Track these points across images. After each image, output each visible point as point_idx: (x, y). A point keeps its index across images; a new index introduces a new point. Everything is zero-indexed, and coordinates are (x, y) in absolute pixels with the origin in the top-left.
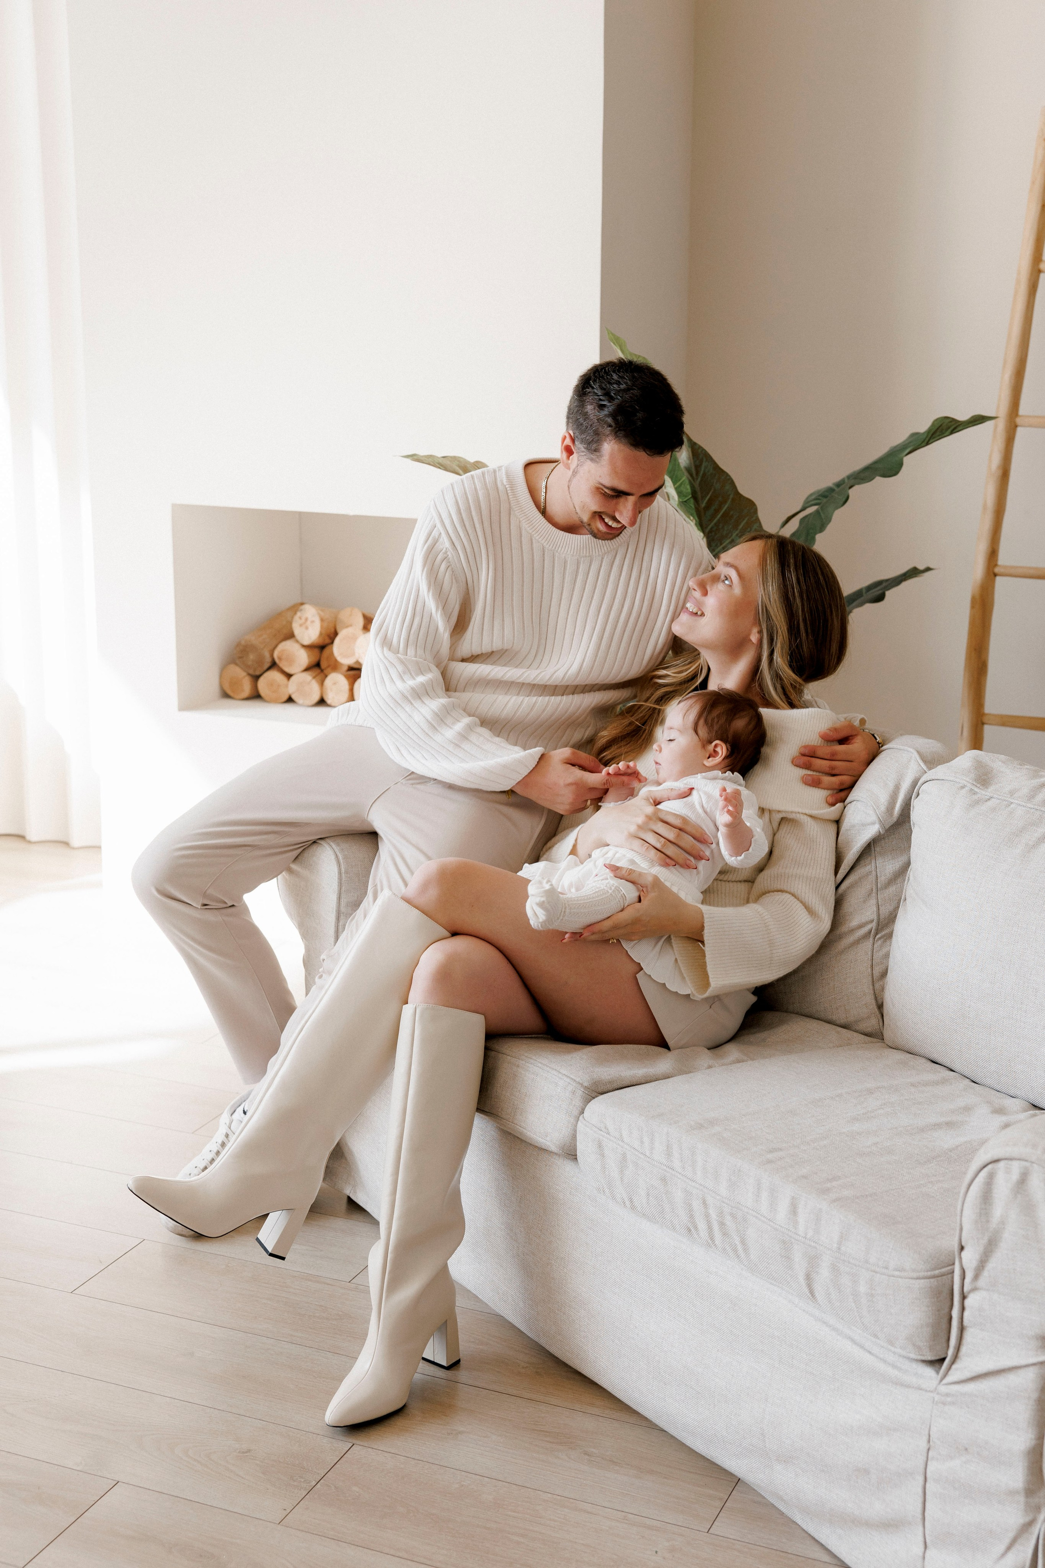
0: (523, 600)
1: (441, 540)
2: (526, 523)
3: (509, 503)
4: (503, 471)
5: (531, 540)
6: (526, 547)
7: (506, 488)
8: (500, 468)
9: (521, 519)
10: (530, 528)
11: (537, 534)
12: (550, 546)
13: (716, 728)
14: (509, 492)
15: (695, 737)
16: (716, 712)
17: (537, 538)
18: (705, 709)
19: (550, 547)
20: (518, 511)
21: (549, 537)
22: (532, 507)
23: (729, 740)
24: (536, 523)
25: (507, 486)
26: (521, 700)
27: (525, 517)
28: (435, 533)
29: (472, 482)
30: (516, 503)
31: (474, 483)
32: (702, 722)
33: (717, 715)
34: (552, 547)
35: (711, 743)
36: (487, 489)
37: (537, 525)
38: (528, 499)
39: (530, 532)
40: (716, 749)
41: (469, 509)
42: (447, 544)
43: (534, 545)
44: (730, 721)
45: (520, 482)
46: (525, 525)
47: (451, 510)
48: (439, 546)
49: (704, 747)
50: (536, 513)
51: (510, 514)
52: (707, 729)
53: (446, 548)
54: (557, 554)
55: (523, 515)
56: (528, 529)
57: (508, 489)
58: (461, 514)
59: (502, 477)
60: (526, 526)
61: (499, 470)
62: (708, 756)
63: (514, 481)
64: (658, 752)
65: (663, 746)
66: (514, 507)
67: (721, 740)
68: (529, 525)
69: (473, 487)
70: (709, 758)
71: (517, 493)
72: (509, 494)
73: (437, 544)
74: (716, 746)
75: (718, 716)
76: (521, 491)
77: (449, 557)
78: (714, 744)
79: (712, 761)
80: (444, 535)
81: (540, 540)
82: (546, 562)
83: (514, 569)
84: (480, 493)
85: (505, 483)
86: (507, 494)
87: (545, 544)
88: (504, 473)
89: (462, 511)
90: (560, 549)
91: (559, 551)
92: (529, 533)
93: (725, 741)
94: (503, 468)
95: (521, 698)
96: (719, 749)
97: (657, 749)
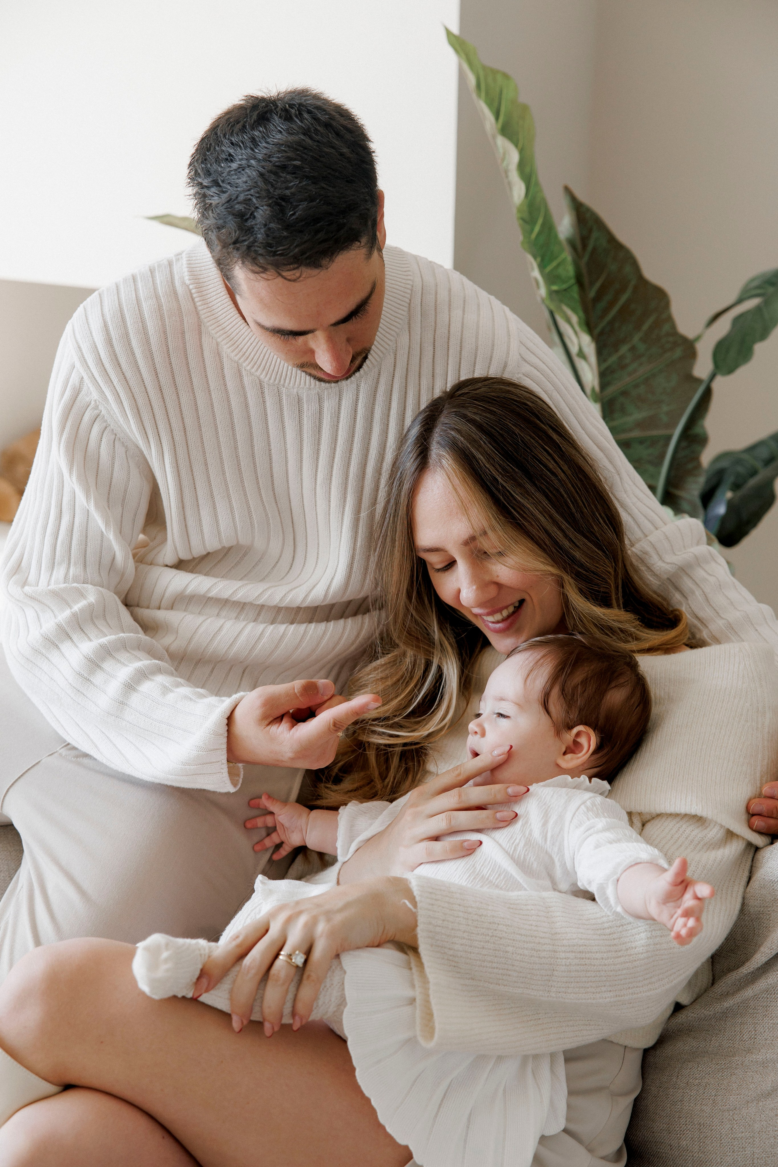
0: (240, 470)
1: (85, 389)
2: (228, 345)
3: (198, 314)
4: (184, 261)
5: (239, 371)
6: (231, 385)
7: (190, 291)
8: (179, 255)
9: (219, 340)
10: (235, 353)
11: (247, 362)
12: (270, 379)
13: (580, 702)
14: (194, 296)
15: (544, 717)
16: (579, 677)
17: (248, 368)
18: (562, 669)
19: (272, 381)
20: (213, 327)
21: (268, 364)
22: (234, 318)
23: (599, 723)
24: (243, 344)
25: (191, 287)
26: (261, 630)
27: (224, 336)
28: (74, 379)
29: (133, 289)
30: (209, 314)
31: (136, 290)
32: (556, 692)
33: (582, 682)
34: (275, 380)
35: (570, 728)
36: (157, 297)
37: (246, 347)
38: (226, 305)
39: (236, 358)
40: (579, 740)
41: (126, 336)
42: (95, 395)
43: (245, 379)
44: (601, 693)
45: (212, 277)
46: (226, 349)
47: (96, 340)
48: (83, 398)
49: (558, 733)
50: (242, 327)
51: (200, 333)
52: (564, 705)
53: (95, 401)
54: (284, 390)
55: (221, 332)
56: (232, 355)
57: (193, 291)
58: (112, 346)
59: (182, 272)
60: (229, 350)
61: (178, 260)
62: (564, 749)
63: (202, 276)
64: (478, 736)
65: (486, 726)
66: (205, 320)
67: (586, 724)
68: (233, 347)
69: (134, 296)
70: (565, 753)
71: (209, 296)
72: (196, 300)
73: (80, 396)
74: (578, 734)
75: (584, 682)
76: (215, 293)
77: (103, 413)
78: (575, 730)
79: (572, 759)
80: (87, 381)
81: (253, 370)
82: (268, 404)
83: (218, 423)
84: (146, 307)
85: (188, 282)
86: (193, 299)
87: (262, 377)
88: (185, 266)
89: (114, 340)
90: (287, 381)
91: (286, 384)
92: (235, 362)
93: (595, 727)
94: (184, 255)
95: (262, 627)
96: (583, 740)
97: (477, 729)
